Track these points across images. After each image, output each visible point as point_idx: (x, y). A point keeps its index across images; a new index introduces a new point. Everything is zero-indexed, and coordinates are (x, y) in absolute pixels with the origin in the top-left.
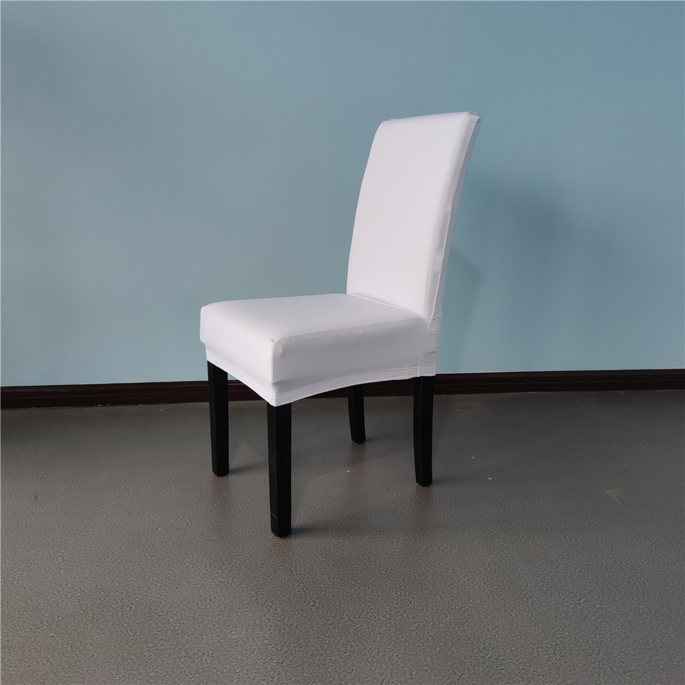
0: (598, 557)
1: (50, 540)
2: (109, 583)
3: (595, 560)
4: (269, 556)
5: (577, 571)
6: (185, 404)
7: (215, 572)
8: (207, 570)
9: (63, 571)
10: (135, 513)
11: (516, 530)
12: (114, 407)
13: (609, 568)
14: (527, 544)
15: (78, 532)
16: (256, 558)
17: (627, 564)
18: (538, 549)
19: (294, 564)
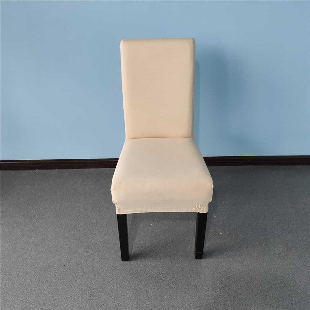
0: (267, 298)
1: (4, 271)
2: (28, 305)
3: (266, 300)
4: (105, 289)
5: (256, 308)
6: (78, 169)
7: (78, 299)
8: (74, 298)
9: (7, 294)
10: (45, 252)
11: (229, 274)
12: (44, 170)
13: (271, 307)
14: (233, 285)
15: (17, 265)
16: (99, 290)
17: (281, 303)
18: (238, 290)
19: (117, 295)
